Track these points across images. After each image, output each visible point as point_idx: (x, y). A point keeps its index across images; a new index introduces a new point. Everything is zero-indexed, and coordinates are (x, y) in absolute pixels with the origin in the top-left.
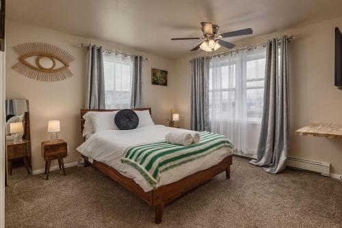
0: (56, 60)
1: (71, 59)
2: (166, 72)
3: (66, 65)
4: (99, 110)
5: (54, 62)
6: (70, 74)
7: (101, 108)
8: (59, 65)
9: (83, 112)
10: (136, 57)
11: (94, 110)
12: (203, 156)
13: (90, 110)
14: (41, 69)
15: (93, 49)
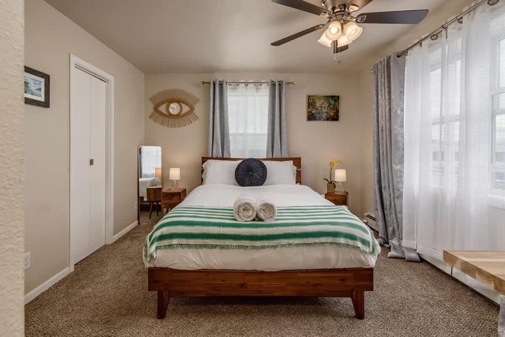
0: (182, 104)
1: (197, 101)
2: (336, 98)
3: (192, 109)
4: (223, 159)
5: (181, 106)
6: (196, 118)
7: (225, 156)
8: (186, 109)
9: (204, 160)
10: (273, 85)
11: (217, 158)
12: (254, 247)
13: (212, 158)
14: (171, 116)
15: (214, 84)
